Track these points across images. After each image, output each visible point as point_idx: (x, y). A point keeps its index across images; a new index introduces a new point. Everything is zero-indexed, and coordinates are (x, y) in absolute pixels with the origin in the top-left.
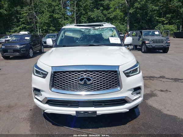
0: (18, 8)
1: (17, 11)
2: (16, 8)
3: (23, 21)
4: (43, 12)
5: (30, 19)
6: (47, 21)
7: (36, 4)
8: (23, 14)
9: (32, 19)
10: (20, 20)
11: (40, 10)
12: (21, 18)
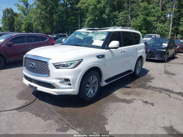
0: (116, 13)
1: (115, 15)
2: (114, 13)
3: (119, 24)
4: (138, 15)
5: (125, 22)
6: (139, 24)
7: (133, 8)
8: (119, 18)
9: (127, 22)
10: (116, 23)
11: (135, 14)
12: (117, 22)
